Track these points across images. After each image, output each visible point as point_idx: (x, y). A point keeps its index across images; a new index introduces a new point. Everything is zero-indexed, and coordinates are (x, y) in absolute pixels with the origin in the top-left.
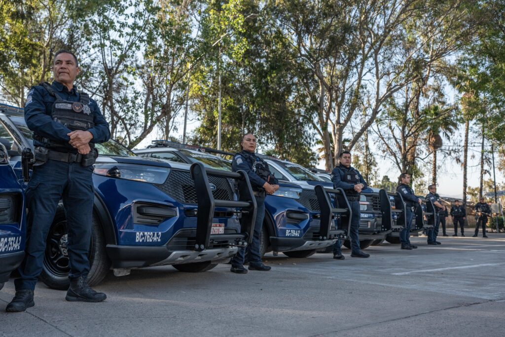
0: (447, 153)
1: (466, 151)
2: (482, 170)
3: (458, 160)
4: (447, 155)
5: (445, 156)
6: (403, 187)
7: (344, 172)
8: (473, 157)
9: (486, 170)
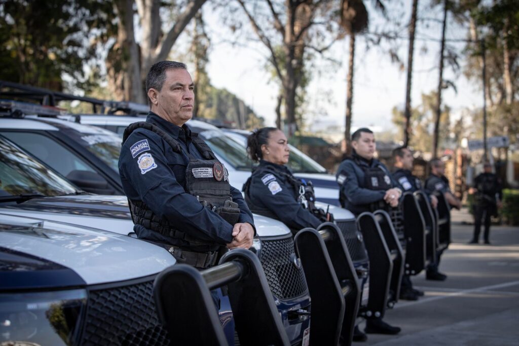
0: (372, 40)
1: (412, 38)
2: (441, 80)
3: (394, 56)
4: (370, 44)
5: (368, 48)
6: (401, 176)
7: (364, 170)
8: (425, 50)
9: (448, 82)
